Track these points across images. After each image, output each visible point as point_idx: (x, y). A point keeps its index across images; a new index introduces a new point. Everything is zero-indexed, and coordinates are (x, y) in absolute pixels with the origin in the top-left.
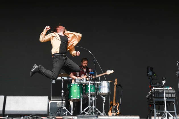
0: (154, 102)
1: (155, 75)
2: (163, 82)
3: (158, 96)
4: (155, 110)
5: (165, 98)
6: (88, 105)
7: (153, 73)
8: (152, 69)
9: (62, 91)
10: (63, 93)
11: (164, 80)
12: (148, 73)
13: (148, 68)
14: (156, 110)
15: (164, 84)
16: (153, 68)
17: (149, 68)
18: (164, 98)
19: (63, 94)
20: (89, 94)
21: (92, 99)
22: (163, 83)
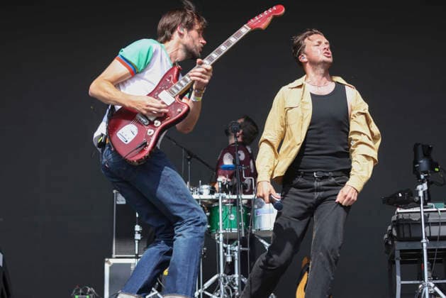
0: (398, 254)
1: (437, 170)
2: (419, 187)
3: (407, 235)
4: (398, 278)
5: (424, 240)
6: (216, 271)
7: (432, 165)
8: (427, 153)
9: (137, 228)
10: (139, 232)
11: (422, 182)
12: (417, 163)
13: (415, 149)
14: (402, 280)
15: (421, 194)
16: (430, 149)
17: (420, 146)
18: (421, 238)
19: (138, 237)
20: (219, 234)
21: (232, 252)
22: (418, 191)
